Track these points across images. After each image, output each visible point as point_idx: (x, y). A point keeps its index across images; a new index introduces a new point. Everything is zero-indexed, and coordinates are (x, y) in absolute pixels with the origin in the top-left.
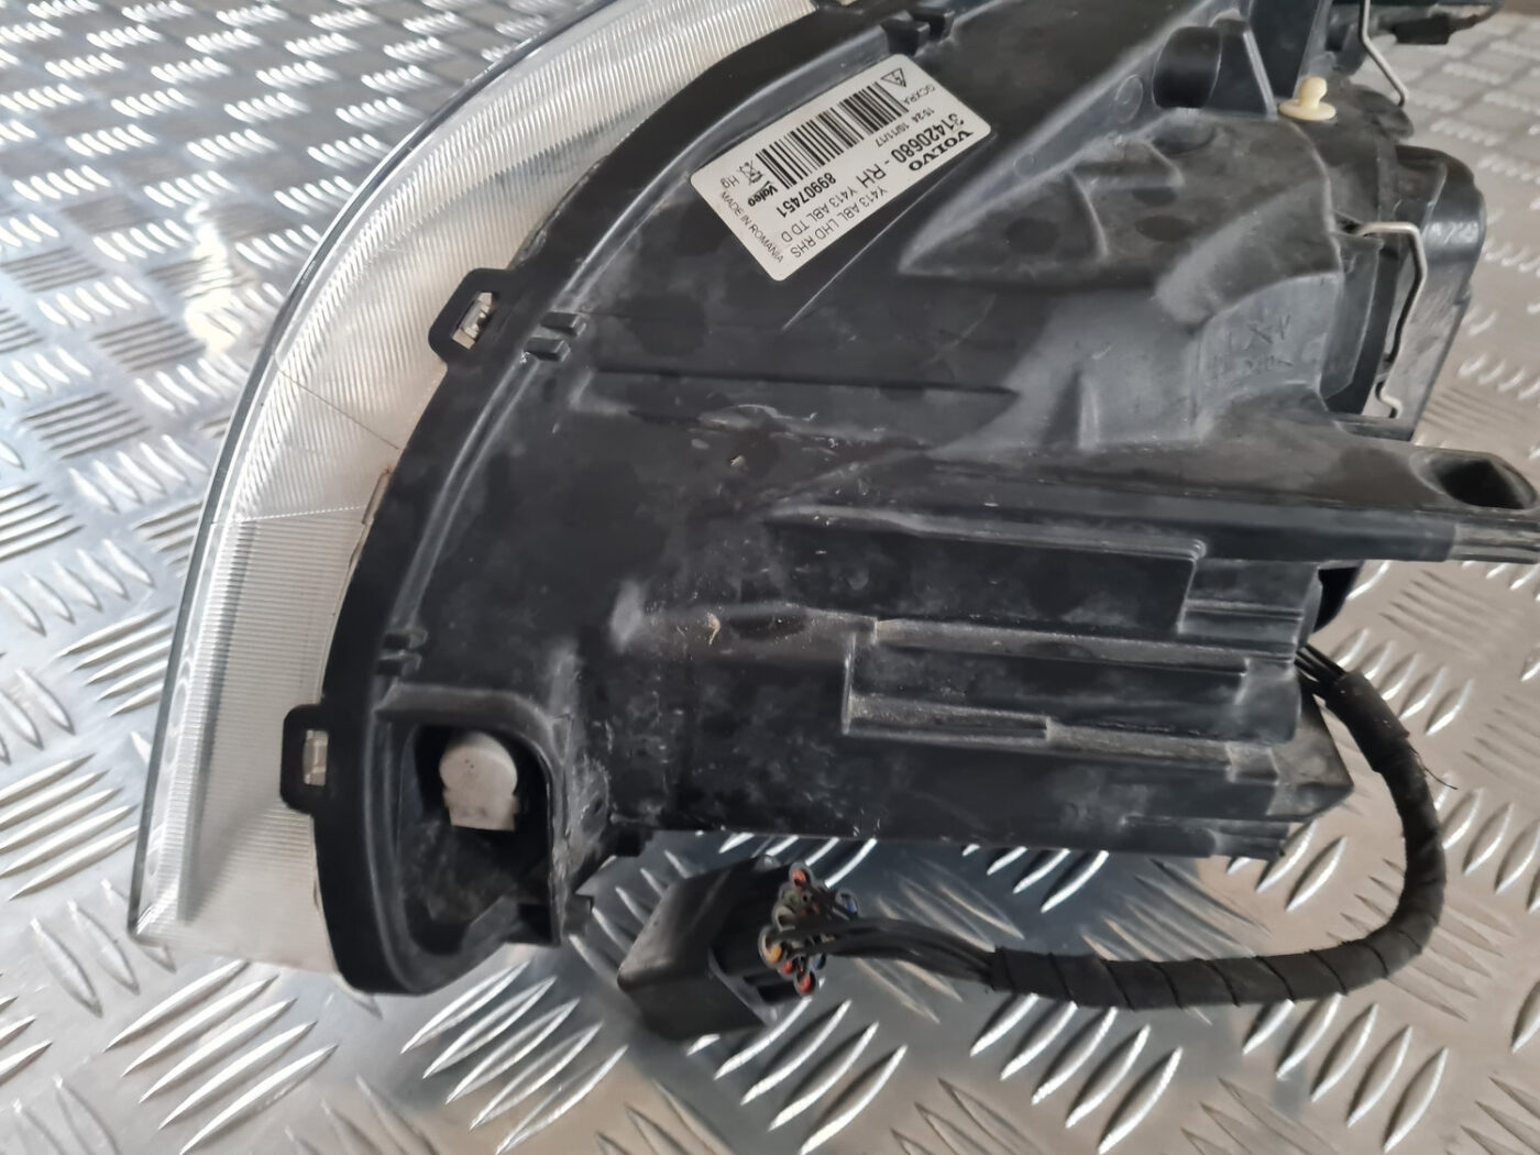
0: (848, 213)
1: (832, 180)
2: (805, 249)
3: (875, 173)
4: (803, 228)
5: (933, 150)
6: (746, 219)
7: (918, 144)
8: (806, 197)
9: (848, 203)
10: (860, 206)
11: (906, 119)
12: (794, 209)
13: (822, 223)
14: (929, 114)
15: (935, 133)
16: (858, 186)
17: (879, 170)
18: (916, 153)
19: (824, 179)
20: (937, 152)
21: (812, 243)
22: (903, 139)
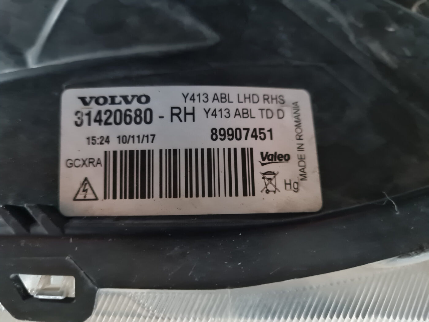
0: (224, 98)
1: (214, 132)
2: (274, 97)
3: (177, 115)
4: (264, 112)
5: (120, 103)
6: (300, 148)
7: (126, 115)
8: (244, 133)
9: (217, 105)
10: (211, 98)
11: (114, 146)
12: (260, 129)
13: (248, 105)
14: (93, 138)
15: (104, 117)
16: (200, 113)
17: (172, 114)
18: (133, 110)
19: (219, 137)
20: (117, 100)
21: (266, 97)
22: (132, 129)
